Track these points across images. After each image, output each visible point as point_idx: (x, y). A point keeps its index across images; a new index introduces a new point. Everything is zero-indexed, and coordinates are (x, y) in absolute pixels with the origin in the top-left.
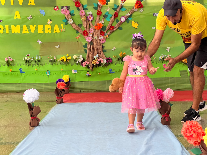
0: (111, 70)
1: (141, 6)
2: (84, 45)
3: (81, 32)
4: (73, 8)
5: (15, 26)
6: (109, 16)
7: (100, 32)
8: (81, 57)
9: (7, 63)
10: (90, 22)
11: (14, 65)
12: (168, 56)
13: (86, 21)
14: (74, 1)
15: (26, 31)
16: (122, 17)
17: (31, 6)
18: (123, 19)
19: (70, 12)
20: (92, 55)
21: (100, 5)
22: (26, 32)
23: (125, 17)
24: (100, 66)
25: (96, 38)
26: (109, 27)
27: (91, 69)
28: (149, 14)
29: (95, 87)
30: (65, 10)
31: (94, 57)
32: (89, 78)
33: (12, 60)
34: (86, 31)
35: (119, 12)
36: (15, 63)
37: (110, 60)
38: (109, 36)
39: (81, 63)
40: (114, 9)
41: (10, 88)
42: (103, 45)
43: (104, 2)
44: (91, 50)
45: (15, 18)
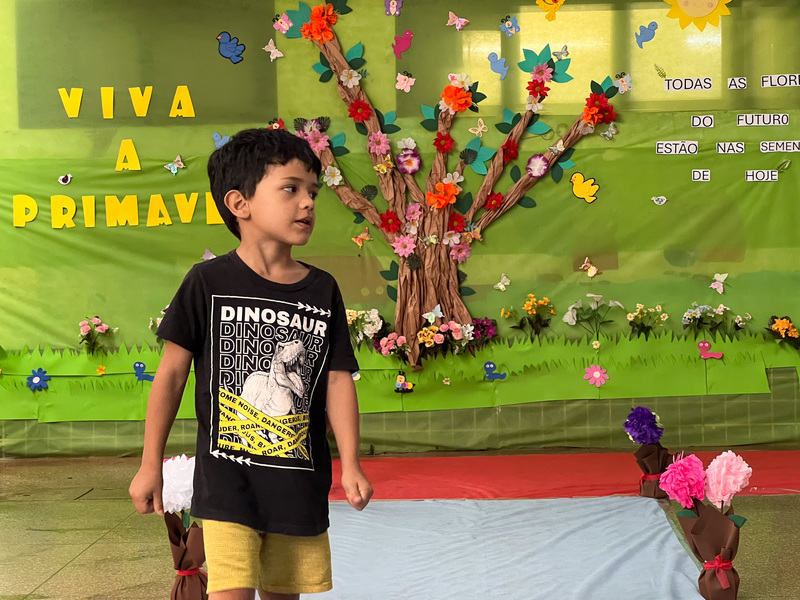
0: (492, 366)
1: (607, 114)
2: (387, 267)
3: (372, 218)
4: (343, 126)
5: (121, 199)
6: (484, 155)
7: (450, 219)
8: (374, 314)
9: (85, 341)
10: (410, 177)
11: (115, 349)
12: (720, 310)
13: (393, 174)
14: (345, 100)
15: (161, 215)
16: (533, 160)
17: (181, 121)
18: (538, 167)
19: (328, 141)
20: (417, 309)
21: (447, 111)
22: (161, 221)
23: (544, 159)
24: (449, 352)
25: (433, 240)
26: (484, 199)
27: (413, 364)
28: (639, 146)
29: (431, 435)
30: (309, 134)
31: (425, 316)
32: (407, 398)
33: (107, 331)
34: (394, 215)
35: (522, 138)
36: (117, 342)
37: (489, 327)
38: (482, 232)
39: (373, 342)
40: (503, 127)
41: (95, 440)
42: (461, 268)
43: (463, 101)
44: (414, 289)
45: (120, 167)
